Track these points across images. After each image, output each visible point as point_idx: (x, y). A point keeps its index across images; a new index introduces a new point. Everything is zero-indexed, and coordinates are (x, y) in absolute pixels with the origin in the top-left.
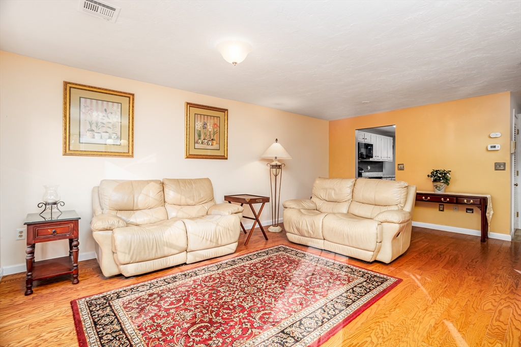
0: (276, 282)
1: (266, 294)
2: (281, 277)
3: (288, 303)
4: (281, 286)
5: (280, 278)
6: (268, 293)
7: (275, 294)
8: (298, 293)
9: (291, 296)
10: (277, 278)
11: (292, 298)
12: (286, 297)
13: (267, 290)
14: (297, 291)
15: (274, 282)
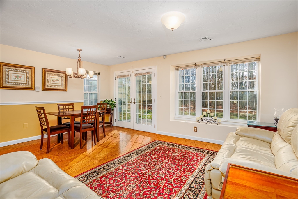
0: (146, 174)
1: (149, 166)
2: (143, 179)
3: (137, 163)
4: (142, 172)
5: (144, 177)
6: (148, 166)
7: (144, 166)
8: (132, 168)
9: (135, 166)
10: (146, 177)
11: (135, 165)
12: (138, 165)
13: (149, 168)
14: (132, 169)
15: (147, 174)
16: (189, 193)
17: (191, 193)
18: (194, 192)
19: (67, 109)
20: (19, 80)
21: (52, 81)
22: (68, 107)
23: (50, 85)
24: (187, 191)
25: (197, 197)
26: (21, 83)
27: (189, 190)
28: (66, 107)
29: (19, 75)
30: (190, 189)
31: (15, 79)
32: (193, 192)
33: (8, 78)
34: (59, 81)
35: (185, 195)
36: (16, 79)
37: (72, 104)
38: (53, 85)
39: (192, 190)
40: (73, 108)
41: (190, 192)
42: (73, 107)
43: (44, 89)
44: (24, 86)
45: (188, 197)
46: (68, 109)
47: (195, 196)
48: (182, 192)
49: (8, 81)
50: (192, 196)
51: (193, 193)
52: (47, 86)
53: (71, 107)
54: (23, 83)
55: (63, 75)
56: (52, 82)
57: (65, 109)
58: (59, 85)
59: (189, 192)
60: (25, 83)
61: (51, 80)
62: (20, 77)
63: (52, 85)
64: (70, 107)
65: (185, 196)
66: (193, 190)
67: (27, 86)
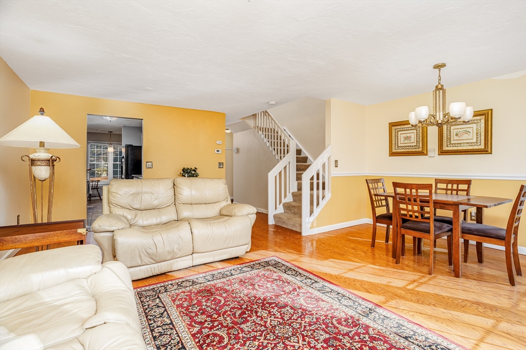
16: (172, 339)
17: (170, 341)
18: (167, 347)
19: (455, 190)
20: (408, 142)
21: (457, 135)
22: (458, 187)
23: (452, 144)
24: (179, 339)
25: (156, 346)
26: (410, 146)
27: (178, 343)
28: (452, 186)
29: (409, 135)
30: (180, 344)
31: (404, 141)
32: (170, 345)
33: (398, 140)
34: (471, 134)
35: (175, 332)
36: (406, 141)
37: (468, 182)
38: (458, 144)
39: (174, 346)
40: (468, 191)
41: (172, 341)
42: (469, 187)
43: (441, 152)
44: (414, 150)
45: (169, 334)
46: (457, 190)
47: (159, 343)
48: (183, 332)
49: (398, 145)
50: (164, 340)
51: (166, 344)
52: (447, 146)
53: (465, 187)
54: (413, 146)
55: (480, 120)
56: (456, 138)
57: (449, 190)
58: (471, 141)
59: (174, 340)
60: (415, 146)
61: (455, 134)
62: (410, 137)
63: (455, 144)
64: (461, 187)
65: (172, 332)
66: (172, 348)
67: (417, 150)
